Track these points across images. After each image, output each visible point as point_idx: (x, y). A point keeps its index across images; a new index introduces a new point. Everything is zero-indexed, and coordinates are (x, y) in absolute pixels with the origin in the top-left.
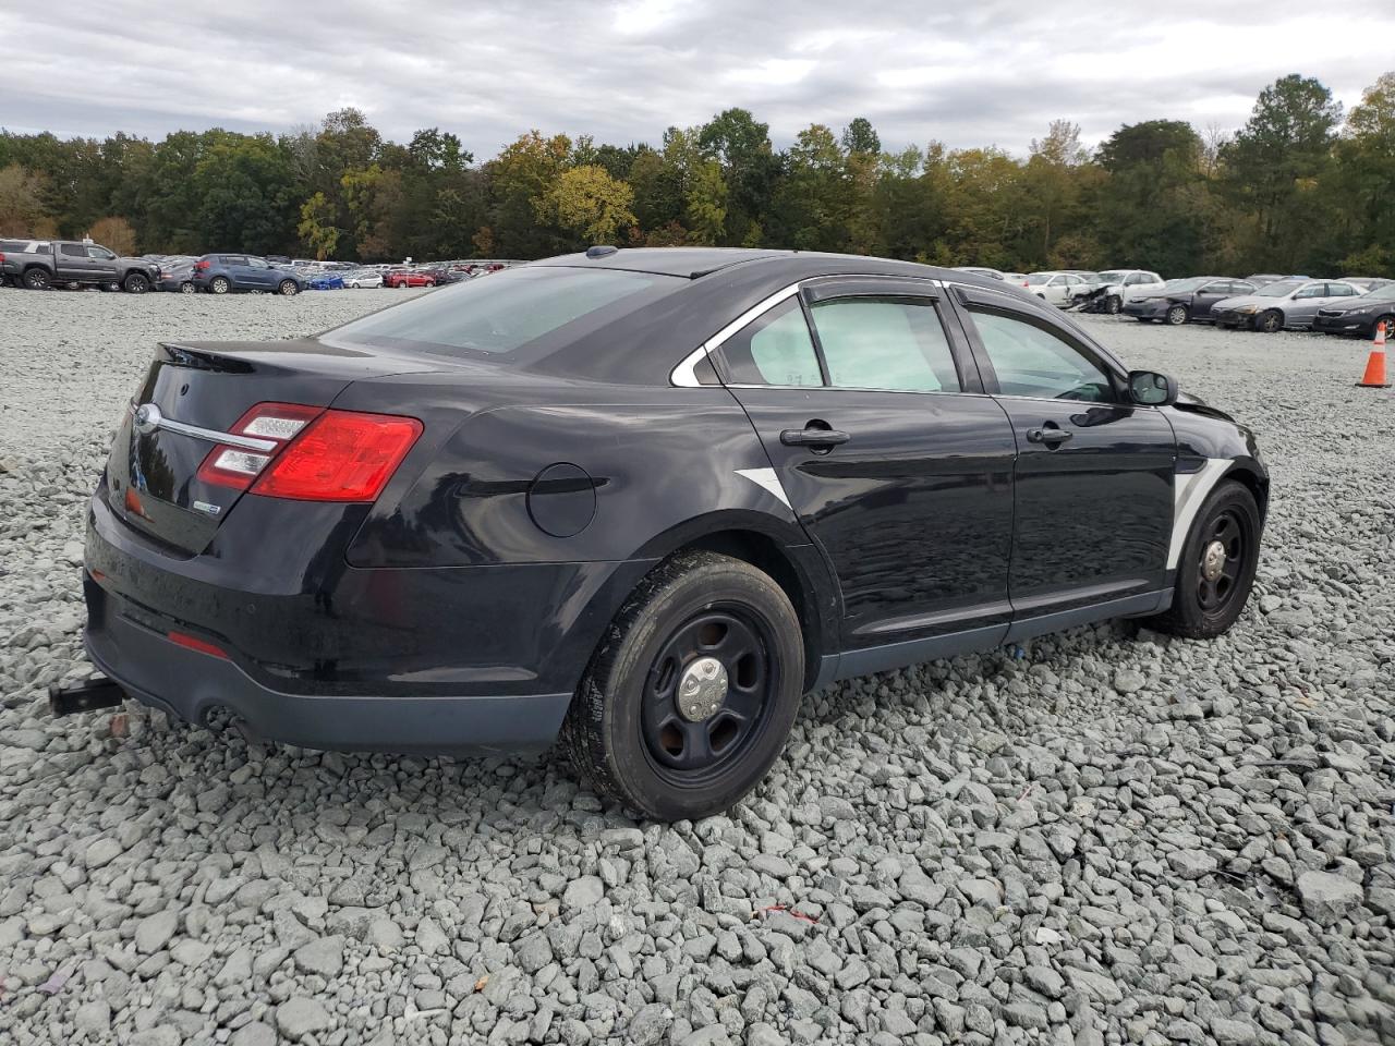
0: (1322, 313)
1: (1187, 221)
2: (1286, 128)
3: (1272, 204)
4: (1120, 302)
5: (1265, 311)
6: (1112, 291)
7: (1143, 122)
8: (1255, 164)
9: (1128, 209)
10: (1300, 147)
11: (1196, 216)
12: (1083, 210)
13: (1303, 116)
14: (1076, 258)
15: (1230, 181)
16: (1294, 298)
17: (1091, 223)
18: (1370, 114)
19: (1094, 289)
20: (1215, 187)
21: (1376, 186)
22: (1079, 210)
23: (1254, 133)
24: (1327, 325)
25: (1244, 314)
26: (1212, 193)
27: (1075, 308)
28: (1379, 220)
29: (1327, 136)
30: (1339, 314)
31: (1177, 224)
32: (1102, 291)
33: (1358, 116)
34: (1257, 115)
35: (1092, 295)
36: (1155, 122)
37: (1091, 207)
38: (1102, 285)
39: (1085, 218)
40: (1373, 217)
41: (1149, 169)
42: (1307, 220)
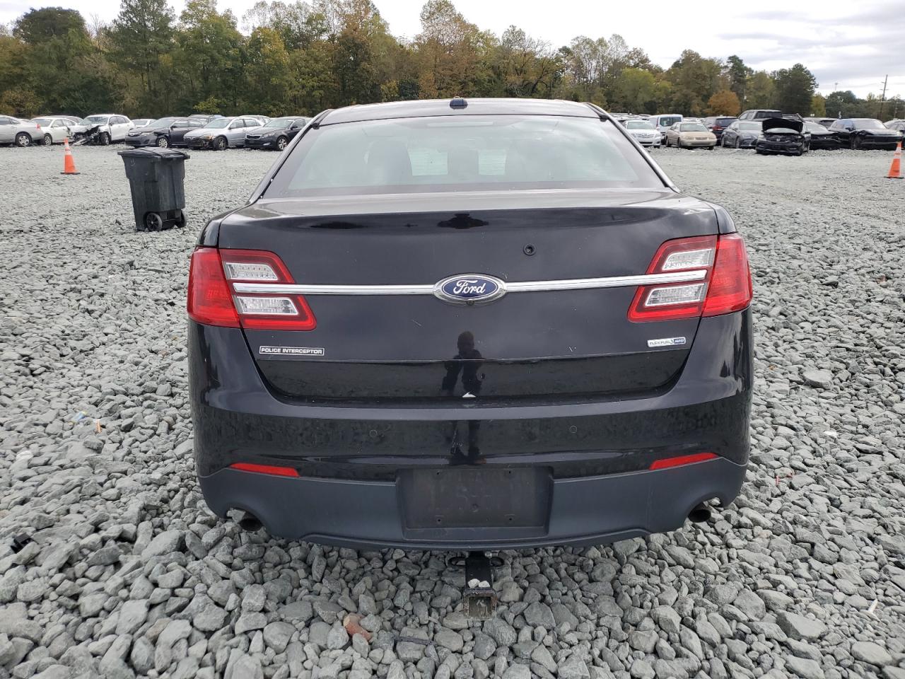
0: (248, 137)
1: (97, 80)
2: (144, 20)
3: (148, 71)
4: (109, 137)
5: (217, 137)
6: (103, 129)
7: (45, 7)
8: (132, 43)
9: (52, 70)
10: (156, 34)
11: (102, 77)
12: (17, 70)
13: (153, 14)
14: (21, 106)
15: (118, 54)
16: (230, 129)
17: (26, 80)
18: (192, 16)
19: (89, 128)
20: (110, 57)
21: (204, 61)
22: (15, 71)
23: (125, 22)
24: (253, 144)
25: (206, 140)
26: (110, 61)
27: (78, 143)
28: (210, 81)
29: (169, 28)
30: (258, 137)
31: (90, 82)
32: (95, 129)
33: (185, 16)
34: (124, 10)
35: (88, 133)
36: (53, 8)
37: (23, 69)
38: (94, 125)
39: (20, 76)
40: (206, 79)
41: (60, 42)
42: (171, 80)
